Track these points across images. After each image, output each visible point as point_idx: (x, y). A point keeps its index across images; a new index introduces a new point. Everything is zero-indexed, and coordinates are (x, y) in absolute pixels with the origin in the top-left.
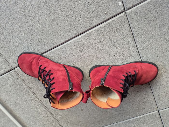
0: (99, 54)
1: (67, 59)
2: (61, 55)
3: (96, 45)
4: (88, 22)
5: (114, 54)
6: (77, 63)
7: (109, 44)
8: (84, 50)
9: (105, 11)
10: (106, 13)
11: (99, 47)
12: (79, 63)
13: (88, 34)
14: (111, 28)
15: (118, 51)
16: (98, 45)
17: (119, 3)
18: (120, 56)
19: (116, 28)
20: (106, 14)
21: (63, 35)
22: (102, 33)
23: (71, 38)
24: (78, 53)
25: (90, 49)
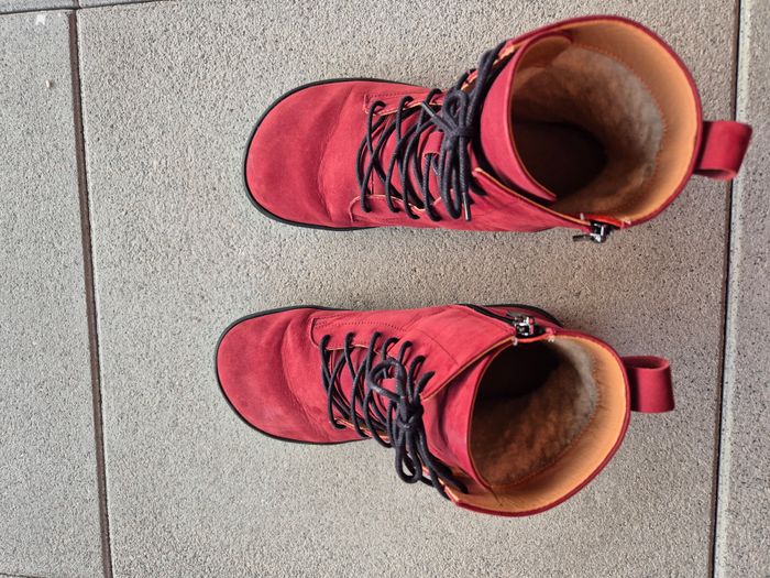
0: (196, 177)
1: (160, 334)
2: (135, 346)
3: (151, 174)
4: (52, 164)
5: (225, 108)
6: (198, 299)
7: (170, 119)
8: (151, 237)
9: (43, 86)
10: (48, 86)
11: (163, 161)
12: (198, 291)
13: (94, 188)
14: (109, 81)
15: (215, 86)
16: (155, 163)
17: (37, 23)
18: (248, 83)
19: (118, 63)
20: (51, 84)
21: (59, 287)
22: (112, 126)
23: (82, 263)
24: (151, 270)
25: (158, 208)
